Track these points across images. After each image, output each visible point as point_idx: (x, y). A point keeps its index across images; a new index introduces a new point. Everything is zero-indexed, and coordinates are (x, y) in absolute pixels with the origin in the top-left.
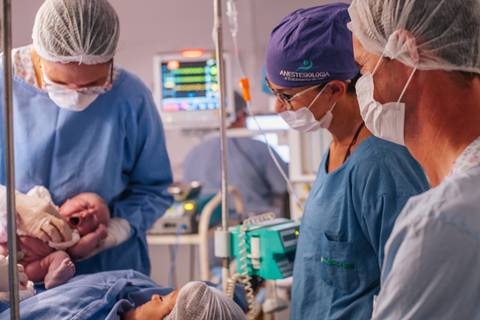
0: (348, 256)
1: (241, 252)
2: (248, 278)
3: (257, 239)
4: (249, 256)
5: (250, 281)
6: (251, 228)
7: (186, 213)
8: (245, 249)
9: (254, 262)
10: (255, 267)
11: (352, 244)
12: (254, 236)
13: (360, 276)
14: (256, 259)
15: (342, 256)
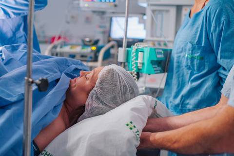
0: (201, 52)
1: (133, 59)
2: (136, 73)
3: (142, 53)
4: (137, 61)
5: (136, 75)
6: (139, 47)
7: (92, 51)
8: (135, 58)
9: (139, 65)
10: (139, 68)
11: (204, 47)
12: (140, 52)
13: (206, 63)
14: (140, 63)
15: (198, 52)
